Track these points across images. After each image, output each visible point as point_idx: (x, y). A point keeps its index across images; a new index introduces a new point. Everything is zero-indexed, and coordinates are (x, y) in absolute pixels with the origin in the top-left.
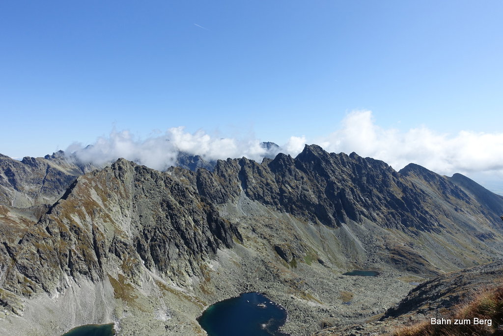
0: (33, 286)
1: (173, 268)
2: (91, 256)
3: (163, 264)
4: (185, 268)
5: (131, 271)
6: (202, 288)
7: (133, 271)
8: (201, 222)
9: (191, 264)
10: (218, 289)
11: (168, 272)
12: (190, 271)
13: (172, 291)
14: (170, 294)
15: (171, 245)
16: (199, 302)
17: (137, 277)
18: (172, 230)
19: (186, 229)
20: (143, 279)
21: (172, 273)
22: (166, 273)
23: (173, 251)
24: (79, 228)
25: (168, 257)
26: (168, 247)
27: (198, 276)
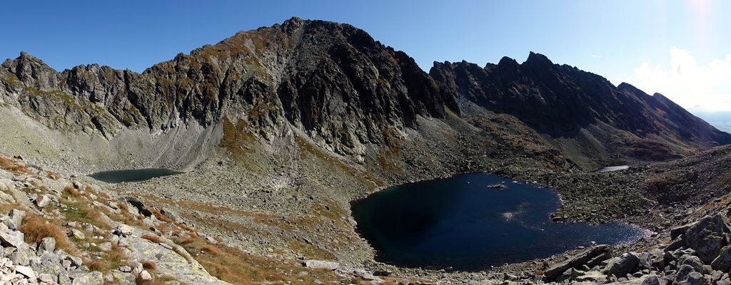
0: (136, 116)
1: (333, 126)
2: (212, 95)
3: (317, 117)
4: (357, 129)
5: (260, 118)
6: (382, 161)
7: (262, 118)
8: (392, 74)
9: (368, 125)
10: (412, 164)
11: (323, 130)
12: (364, 135)
13: (319, 155)
14: (314, 158)
15: (334, 94)
16: (368, 178)
17: (268, 128)
18: (339, 74)
19: (365, 77)
20: (277, 133)
21: (329, 132)
22: (319, 131)
23: (337, 104)
24: (211, 67)
25: (328, 109)
26: (329, 95)
27: (377, 143)
